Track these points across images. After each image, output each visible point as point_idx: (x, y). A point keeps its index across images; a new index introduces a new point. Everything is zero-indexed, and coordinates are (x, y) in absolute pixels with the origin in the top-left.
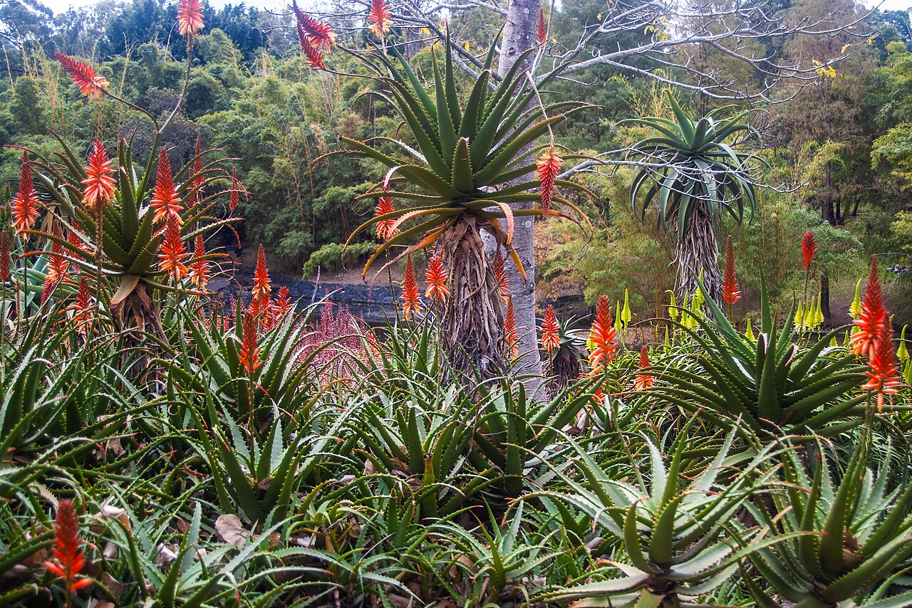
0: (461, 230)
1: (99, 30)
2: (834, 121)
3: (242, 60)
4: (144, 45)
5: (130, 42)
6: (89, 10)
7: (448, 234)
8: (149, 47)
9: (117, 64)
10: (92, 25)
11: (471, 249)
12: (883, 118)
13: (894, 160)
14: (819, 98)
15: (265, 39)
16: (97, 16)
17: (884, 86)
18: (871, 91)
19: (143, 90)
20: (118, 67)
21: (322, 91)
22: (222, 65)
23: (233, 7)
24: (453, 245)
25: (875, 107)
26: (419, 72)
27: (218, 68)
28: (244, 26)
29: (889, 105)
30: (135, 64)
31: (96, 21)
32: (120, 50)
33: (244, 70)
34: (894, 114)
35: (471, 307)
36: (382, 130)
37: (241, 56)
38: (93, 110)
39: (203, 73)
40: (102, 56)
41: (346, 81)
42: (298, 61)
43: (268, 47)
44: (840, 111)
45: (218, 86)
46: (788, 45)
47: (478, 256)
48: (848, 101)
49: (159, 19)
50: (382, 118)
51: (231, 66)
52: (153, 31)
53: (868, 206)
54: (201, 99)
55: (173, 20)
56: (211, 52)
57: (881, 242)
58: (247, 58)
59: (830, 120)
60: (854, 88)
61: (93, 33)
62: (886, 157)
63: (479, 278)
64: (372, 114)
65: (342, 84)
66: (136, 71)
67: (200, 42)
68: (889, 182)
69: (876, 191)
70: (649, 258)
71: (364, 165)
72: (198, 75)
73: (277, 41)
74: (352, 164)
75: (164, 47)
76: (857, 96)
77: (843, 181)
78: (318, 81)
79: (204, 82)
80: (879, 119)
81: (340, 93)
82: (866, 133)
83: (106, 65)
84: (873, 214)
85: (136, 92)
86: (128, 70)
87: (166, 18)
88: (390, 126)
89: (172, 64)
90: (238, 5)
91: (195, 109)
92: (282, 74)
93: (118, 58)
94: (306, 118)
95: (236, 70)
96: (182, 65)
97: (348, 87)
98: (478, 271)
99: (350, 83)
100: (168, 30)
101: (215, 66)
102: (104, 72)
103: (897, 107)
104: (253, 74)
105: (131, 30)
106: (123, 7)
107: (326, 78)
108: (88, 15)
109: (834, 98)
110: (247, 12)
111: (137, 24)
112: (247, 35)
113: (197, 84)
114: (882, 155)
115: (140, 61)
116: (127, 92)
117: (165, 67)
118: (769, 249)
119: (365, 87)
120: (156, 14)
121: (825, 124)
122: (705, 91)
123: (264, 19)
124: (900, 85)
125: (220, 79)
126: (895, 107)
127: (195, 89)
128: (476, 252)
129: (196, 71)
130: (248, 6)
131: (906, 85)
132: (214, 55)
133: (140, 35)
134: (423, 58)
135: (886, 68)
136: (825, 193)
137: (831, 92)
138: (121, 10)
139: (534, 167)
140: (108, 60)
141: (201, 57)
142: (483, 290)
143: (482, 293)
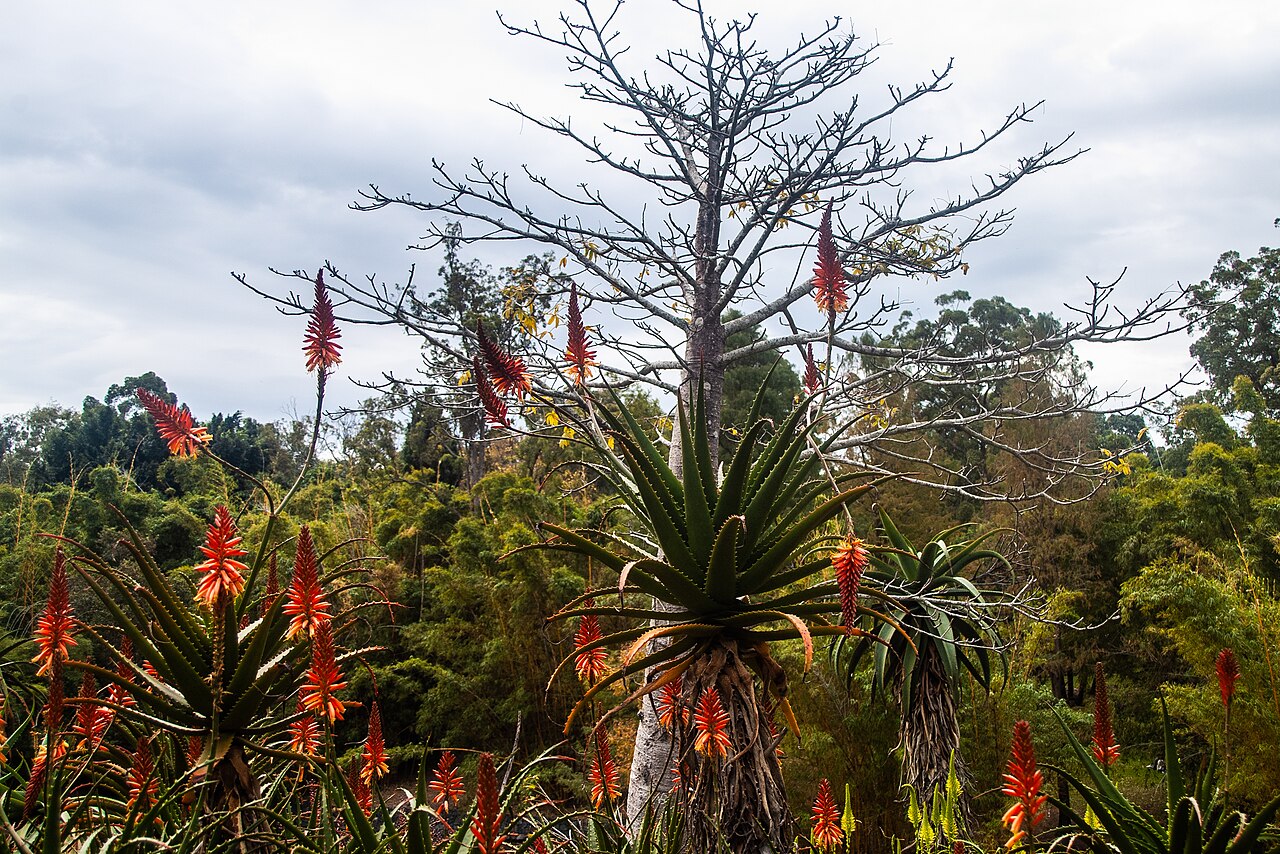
0: (719, 660)
1: (33, 449)
2: (1062, 562)
3: (235, 490)
4: (100, 468)
5: (77, 465)
6: (19, 422)
7: (701, 665)
8: (105, 472)
9: (59, 496)
10: (23, 443)
11: (734, 687)
12: (1128, 556)
13: (1151, 611)
14: (1038, 532)
15: (268, 462)
16: (31, 430)
17: (1125, 513)
18: (1107, 520)
19: (94, 532)
20: (60, 500)
21: (348, 533)
22: (208, 497)
23: (224, 417)
24: (709, 681)
25: (1114, 541)
26: (485, 505)
27: (202, 501)
28: (238, 443)
29: (1133, 539)
30: (85, 495)
31: (30, 436)
32: (63, 476)
33: (239, 503)
34: (1142, 551)
35: (739, 775)
36: (433, 586)
37: (234, 485)
38: (21, 560)
39: (178, 508)
40: (36, 484)
41: (383, 518)
42: (315, 490)
43: (272, 472)
44: (1068, 547)
45: (201, 527)
46: (992, 460)
47: (746, 698)
48: (1077, 534)
49: (119, 434)
50: (433, 569)
51: (219, 498)
52: (111, 450)
53: (1116, 678)
54: (177, 544)
55: (139, 435)
56: (191, 479)
57: (1138, 729)
58: (243, 486)
59: (1056, 561)
60: (1085, 517)
61: (24, 453)
62: (1140, 606)
63: (749, 731)
64: (419, 564)
65: (376, 522)
66: (86, 505)
67: (177, 465)
68: (1142, 645)
69: (1125, 656)
70: (817, 759)
71: (408, 635)
72: (172, 511)
73: (284, 464)
74: (390, 635)
75: (126, 472)
76: (1090, 527)
77: (1079, 644)
78: (343, 518)
79: (180, 521)
80: (1122, 557)
81: (374, 534)
82: (1106, 576)
83: (43, 497)
84: (1123, 691)
85: (83, 535)
86: (73, 504)
87: (130, 433)
88: (445, 579)
89: (136, 496)
90: (231, 415)
91: (167, 558)
92: (291, 509)
93: (61, 488)
94: (325, 569)
95: (226, 504)
96: (151, 497)
97: (384, 526)
98: (746, 719)
99: (387, 521)
100: (132, 449)
101: (197, 498)
102: (41, 506)
103: (1145, 541)
104: (251, 508)
105: (81, 449)
106: (68, 418)
107: (354, 515)
108: (18, 429)
109: (1058, 531)
110: (242, 425)
111: (89, 441)
112: (243, 455)
113: (171, 524)
114: (1134, 603)
115: (92, 490)
116: (70, 535)
117: (127, 500)
118: (985, 742)
119: (408, 526)
120: (116, 427)
121: (1049, 566)
122: (963, 492)
123: (267, 434)
124: (1146, 510)
125: (204, 516)
126: (1142, 541)
127: (167, 531)
128: (742, 692)
129: (170, 505)
130: (244, 416)
131: (1155, 510)
132: (198, 483)
133: (93, 455)
134: (490, 486)
135: (1126, 488)
136: (1056, 660)
137: (1054, 522)
138: (65, 422)
139: (827, 563)
140: (45, 489)
141: (177, 486)
142: (756, 748)
143: (756, 753)
